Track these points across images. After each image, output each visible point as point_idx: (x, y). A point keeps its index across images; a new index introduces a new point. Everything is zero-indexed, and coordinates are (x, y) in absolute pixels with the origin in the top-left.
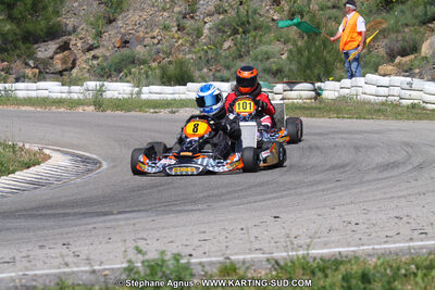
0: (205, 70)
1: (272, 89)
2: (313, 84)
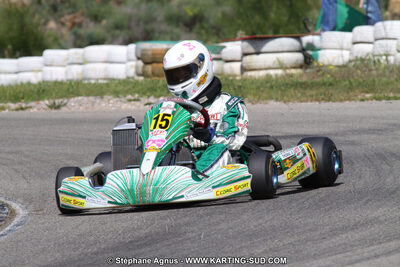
0: (52, 25)
1: (219, 53)
2: (298, 38)
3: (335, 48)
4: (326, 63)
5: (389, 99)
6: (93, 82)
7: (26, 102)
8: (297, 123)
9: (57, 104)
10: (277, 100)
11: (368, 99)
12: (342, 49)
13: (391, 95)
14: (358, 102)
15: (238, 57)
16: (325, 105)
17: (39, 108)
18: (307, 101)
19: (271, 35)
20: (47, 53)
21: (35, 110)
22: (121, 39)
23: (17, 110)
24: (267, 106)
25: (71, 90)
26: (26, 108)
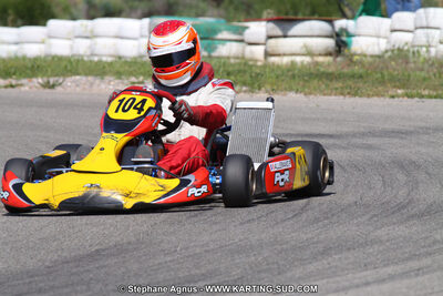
1: (241, 34)
2: (330, 22)
3: (370, 35)
4: (359, 52)
5: (422, 97)
6: (96, 59)
7: (17, 79)
8: (314, 119)
9: (51, 83)
10: (297, 91)
11: (398, 96)
12: (378, 37)
13: (426, 92)
14: (387, 99)
15: (262, 39)
16: (349, 101)
17: (31, 87)
18: (330, 95)
19: (300, 17)
20: (52, 23)
21: (27, 88)
22: (139, 12)
23: (6, 87)
24: (284, 98)
25: (69, 68)
26: (17, 85)
